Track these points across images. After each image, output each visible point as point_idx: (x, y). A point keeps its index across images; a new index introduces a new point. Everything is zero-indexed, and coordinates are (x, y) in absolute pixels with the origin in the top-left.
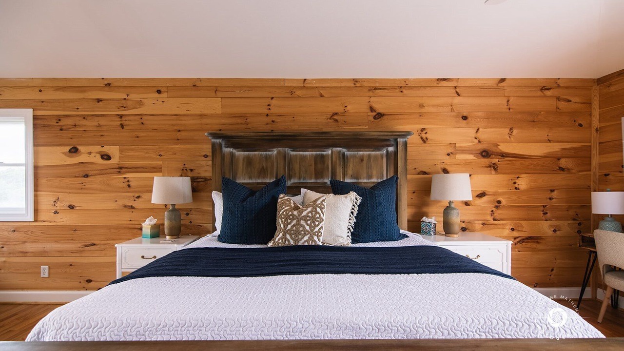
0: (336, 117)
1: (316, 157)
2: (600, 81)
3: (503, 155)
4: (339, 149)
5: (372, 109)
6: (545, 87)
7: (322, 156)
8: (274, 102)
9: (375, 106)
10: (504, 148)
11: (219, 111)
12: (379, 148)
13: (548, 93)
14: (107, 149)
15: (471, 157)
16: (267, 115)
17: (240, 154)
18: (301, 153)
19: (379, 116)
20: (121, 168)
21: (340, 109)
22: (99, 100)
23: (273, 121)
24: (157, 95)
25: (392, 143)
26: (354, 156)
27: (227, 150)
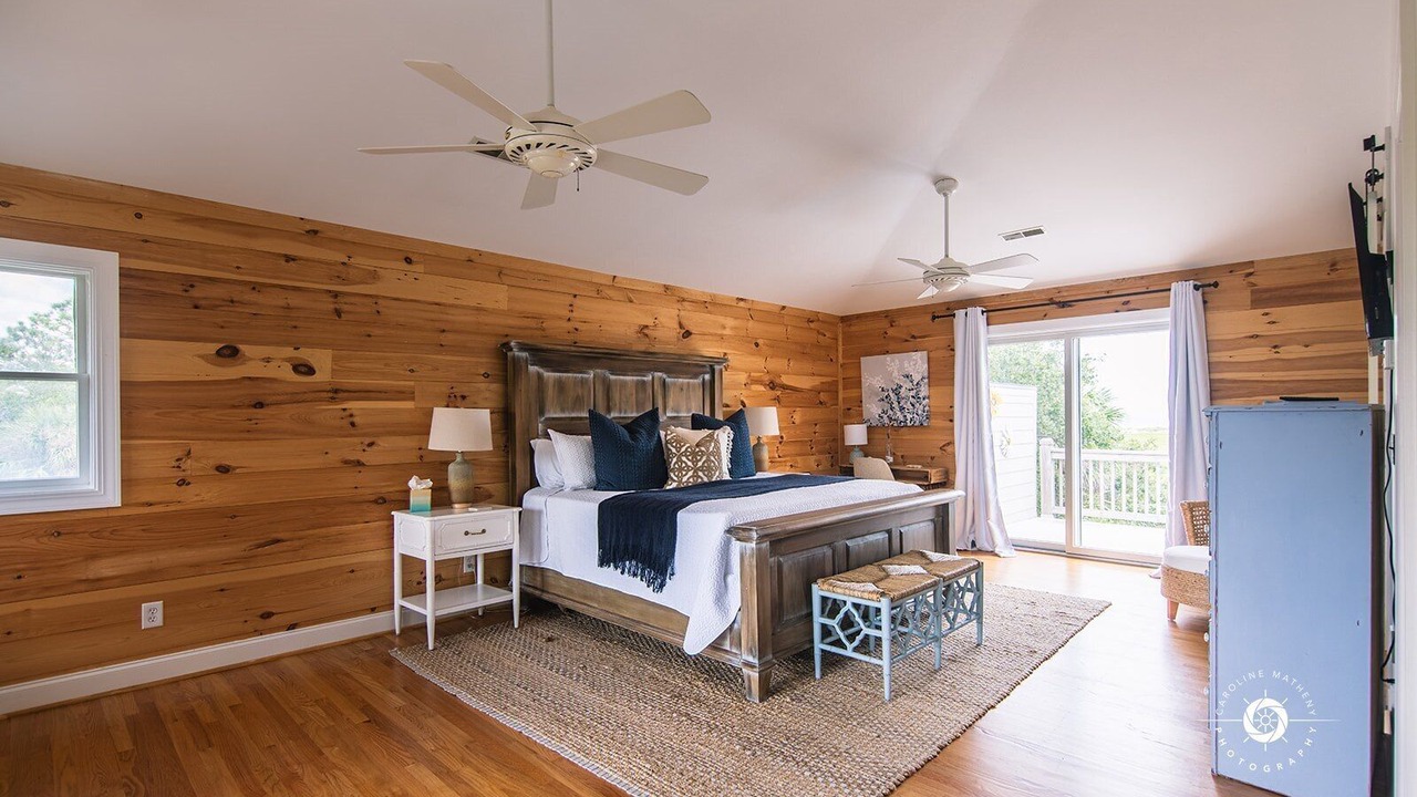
0: (646, 331)
1: (638, 382)
2: (845, 319)
3: (784, 387)
4: (660, 374)
5: (681, 326)
6: (812, 319)
7: (644, 381)
8: (578, 302)
9: (685, 322)
10: (785, 380)
11: (504, 306)
12: (695, 376)
13: (812, 325)
14: (306, 354)
15: (762, 388)
16: (569, 319)
17: (549, 375)
18: (622, 377)
19: (688, 334)
20: (336, 391)
21: (649, 321)
22: (289, 259)
23: (576, 329)
24: (405, 266)
25: (708, 370)
26: (675, 384)
27: (533, 369)
